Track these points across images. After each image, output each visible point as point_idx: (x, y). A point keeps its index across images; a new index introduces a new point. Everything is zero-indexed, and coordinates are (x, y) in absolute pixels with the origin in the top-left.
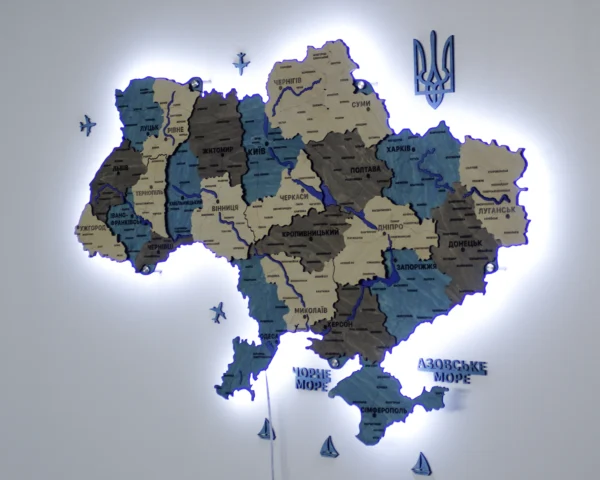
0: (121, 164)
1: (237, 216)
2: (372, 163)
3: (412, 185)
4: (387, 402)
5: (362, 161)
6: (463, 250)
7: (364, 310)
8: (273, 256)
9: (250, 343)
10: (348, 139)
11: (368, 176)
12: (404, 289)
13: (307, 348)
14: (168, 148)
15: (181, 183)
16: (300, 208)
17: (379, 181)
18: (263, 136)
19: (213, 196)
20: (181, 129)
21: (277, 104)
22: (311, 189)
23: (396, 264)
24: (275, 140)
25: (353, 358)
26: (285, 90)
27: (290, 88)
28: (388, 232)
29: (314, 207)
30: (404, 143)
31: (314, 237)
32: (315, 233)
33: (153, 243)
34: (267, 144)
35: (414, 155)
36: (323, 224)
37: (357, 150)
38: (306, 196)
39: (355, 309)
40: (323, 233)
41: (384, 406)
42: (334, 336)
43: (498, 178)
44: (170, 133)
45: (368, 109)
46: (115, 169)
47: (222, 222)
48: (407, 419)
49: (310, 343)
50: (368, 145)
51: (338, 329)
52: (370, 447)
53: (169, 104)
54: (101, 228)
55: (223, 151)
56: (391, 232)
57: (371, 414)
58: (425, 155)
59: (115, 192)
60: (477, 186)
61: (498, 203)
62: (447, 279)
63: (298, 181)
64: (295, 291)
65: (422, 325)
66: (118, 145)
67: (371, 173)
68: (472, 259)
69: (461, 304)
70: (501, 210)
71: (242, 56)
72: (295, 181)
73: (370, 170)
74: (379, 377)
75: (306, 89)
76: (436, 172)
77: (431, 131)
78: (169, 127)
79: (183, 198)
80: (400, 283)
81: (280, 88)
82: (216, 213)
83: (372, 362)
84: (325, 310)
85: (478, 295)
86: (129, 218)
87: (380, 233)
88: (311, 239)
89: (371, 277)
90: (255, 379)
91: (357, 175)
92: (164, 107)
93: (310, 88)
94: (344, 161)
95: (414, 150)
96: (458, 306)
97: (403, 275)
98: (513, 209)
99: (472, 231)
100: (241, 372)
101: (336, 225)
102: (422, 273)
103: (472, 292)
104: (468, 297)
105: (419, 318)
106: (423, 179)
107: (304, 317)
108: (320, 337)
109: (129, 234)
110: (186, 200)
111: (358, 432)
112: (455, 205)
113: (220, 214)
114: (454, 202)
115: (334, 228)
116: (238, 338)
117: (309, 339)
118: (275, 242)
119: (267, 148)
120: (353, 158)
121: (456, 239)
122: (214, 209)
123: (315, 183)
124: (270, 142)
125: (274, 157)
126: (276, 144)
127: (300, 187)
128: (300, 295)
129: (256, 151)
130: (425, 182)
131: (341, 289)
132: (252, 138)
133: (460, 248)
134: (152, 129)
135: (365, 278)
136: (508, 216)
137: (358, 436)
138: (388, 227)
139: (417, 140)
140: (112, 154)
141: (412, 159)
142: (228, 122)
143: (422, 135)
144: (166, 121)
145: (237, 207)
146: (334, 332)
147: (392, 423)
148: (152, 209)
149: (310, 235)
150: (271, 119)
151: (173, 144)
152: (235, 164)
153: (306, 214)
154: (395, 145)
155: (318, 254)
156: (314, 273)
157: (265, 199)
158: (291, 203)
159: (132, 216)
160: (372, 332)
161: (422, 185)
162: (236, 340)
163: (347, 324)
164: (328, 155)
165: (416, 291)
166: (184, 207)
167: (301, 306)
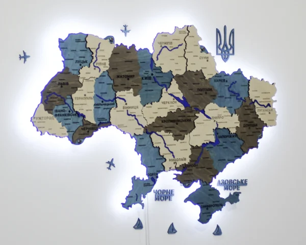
0: (64, 81)
1: (137, 112)
2: (208, 87)
3: (226, 98)
4: (213, 202)
5: (203, 85)
6: (250, 128)
7: (204, 158)
8: (157, 133)
9: (141, 179)
10: (196, 75)
11: (206, 93)
12: (222, 147)
13: (174, 179)
14: (96, 74)
15: (101, 93)
16: (172, 108)
17: (211, 96)
18: (150, 70)
19: (124, 101)
20: (105, 64)
21: (159, 54)
22: (178, 99)
23: (218, 135)
24: (157, 73)
25: (197, 182)
26: (163, 47)
27: (166, 47)
28: (216, 120)
29: (179, 107)
30: (222, 78)
31: (179, 123)
32: (179, 121)
33: (85, 126)
34: (152, 74)
35: (227, 84)
36: (183, 116)
37: (200, 80)
38: (175, 102)
39: (199, 158)
40: (183, 121)
41: (212, 204)
42: (188, 172)
43: (266, 96)
44: (97, 66)
45: (207, 61)
46: (59, 84)
47: (128, 115)
48: (222, 209)
49: (175, 176)
50: (207, 78)
51: (190, 168)
52: (204, 224)
53: (97, 49)
54: (50, 118)
55: (128, 77)
56: (218, 120)
57: (205, 208)
58: (232, 84)
59: (59, 97)
60: (257, 99)
61: (266, 107)
62: (241, 142)
63: (171, 95)
64: (169, 151)
65: (229, 164)
66: (61, 70)
67: (208, 92)
68: (253, 132)
69: (247, 153)
70: (266, 110)
71: (125, 26)
72: (169, 94)
73: (207, 90)
74: (210, 190)
75: (174, 48)
76: (237, 92)
77: (235, 73)
78: (97, 62)
79: (102, 102)
80: (220, 144)
81: (161, 46)
82: (125, 110)
83: (206, 183)
84: (185, 159)
85: (255, 149)
86: (67, 112)
87: (212, 121)
88: (177, 124)
89: (208, 142)
90: (144, 197)
91: (200, 92)
92: (94, 51)
93: (177, 48)
94: (194, 85)
95: (227, 81)
96: (246, 154)
97: (221, 140)
98: (272, 110)
99: (253, 120)
100: (136, 194)
101: (189, 116)
102: (230, 139)
103: (252, 148)
104: (250, 150)
105: (228, 160)
106: (231, 95)
107: (174, 163)
108: (180, 173)
109: (68, 122)
110: (104, 102)
111: (199, 218)
112: (246, 108)
113: (127, 111)
114: (245, 106)
115: (189, 118)
116: (135, 177)
117: (175, 174)
118: (158, 125)
119: (152, 77)
120: (199, 84)
121: (247, 123)
122: (124, 108)
123: (181, 96)
124: (154, 73)
125: (156, 82)
126: (157, 75)
127: (173, 98)
128: (172, 152)
129: (146, 78)
130: (232, 97)
131: (193, 148)
132: (144, 71)
133: (248, 127)
134: (82, 63)
135: (205, 142)
136: (270, 113)
137: (199, 220)
138: (216, 118)
139: (228, 77)
140: (56, 76)
141: (226, 86)
142: (131, 61)
143: (230, 74)
144: (95, 59)
145: (137, 107)
146: (188, 170)
147: (215, 212)
148: (85, 107)
149: (176, 121)
150: (156, 62)
151: (100, 71)
152: (135, 84)
153: (175, 111)
154: (218, 78)
155: (181, 131)
156: (180, 141)
157: (153, 103)
158: (167, 105)
159: (69, 111)
160: (207, 169)
161: (230, 98)
162: (134, 178)
163: (194, 165)
164: (186, 82)
165: (227, 148)
166: (103, 107)
167: (172, 158)
